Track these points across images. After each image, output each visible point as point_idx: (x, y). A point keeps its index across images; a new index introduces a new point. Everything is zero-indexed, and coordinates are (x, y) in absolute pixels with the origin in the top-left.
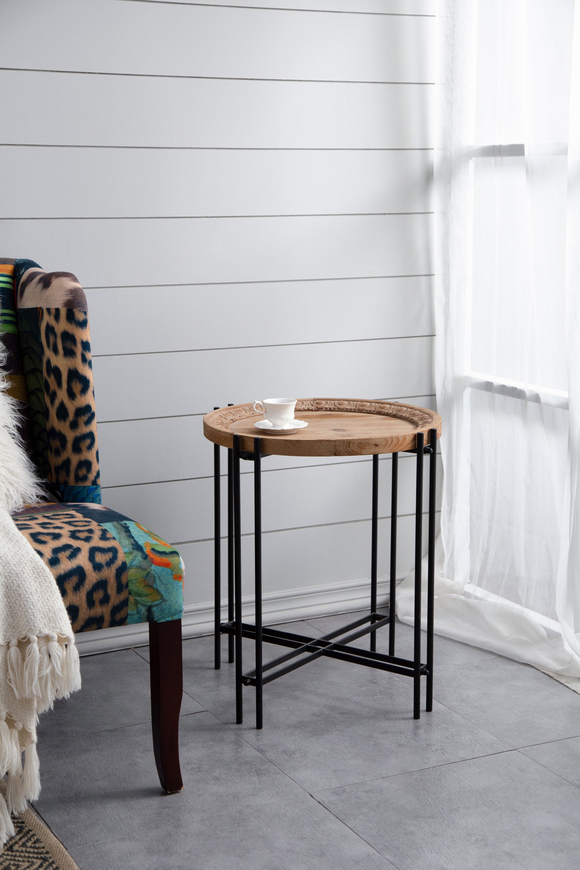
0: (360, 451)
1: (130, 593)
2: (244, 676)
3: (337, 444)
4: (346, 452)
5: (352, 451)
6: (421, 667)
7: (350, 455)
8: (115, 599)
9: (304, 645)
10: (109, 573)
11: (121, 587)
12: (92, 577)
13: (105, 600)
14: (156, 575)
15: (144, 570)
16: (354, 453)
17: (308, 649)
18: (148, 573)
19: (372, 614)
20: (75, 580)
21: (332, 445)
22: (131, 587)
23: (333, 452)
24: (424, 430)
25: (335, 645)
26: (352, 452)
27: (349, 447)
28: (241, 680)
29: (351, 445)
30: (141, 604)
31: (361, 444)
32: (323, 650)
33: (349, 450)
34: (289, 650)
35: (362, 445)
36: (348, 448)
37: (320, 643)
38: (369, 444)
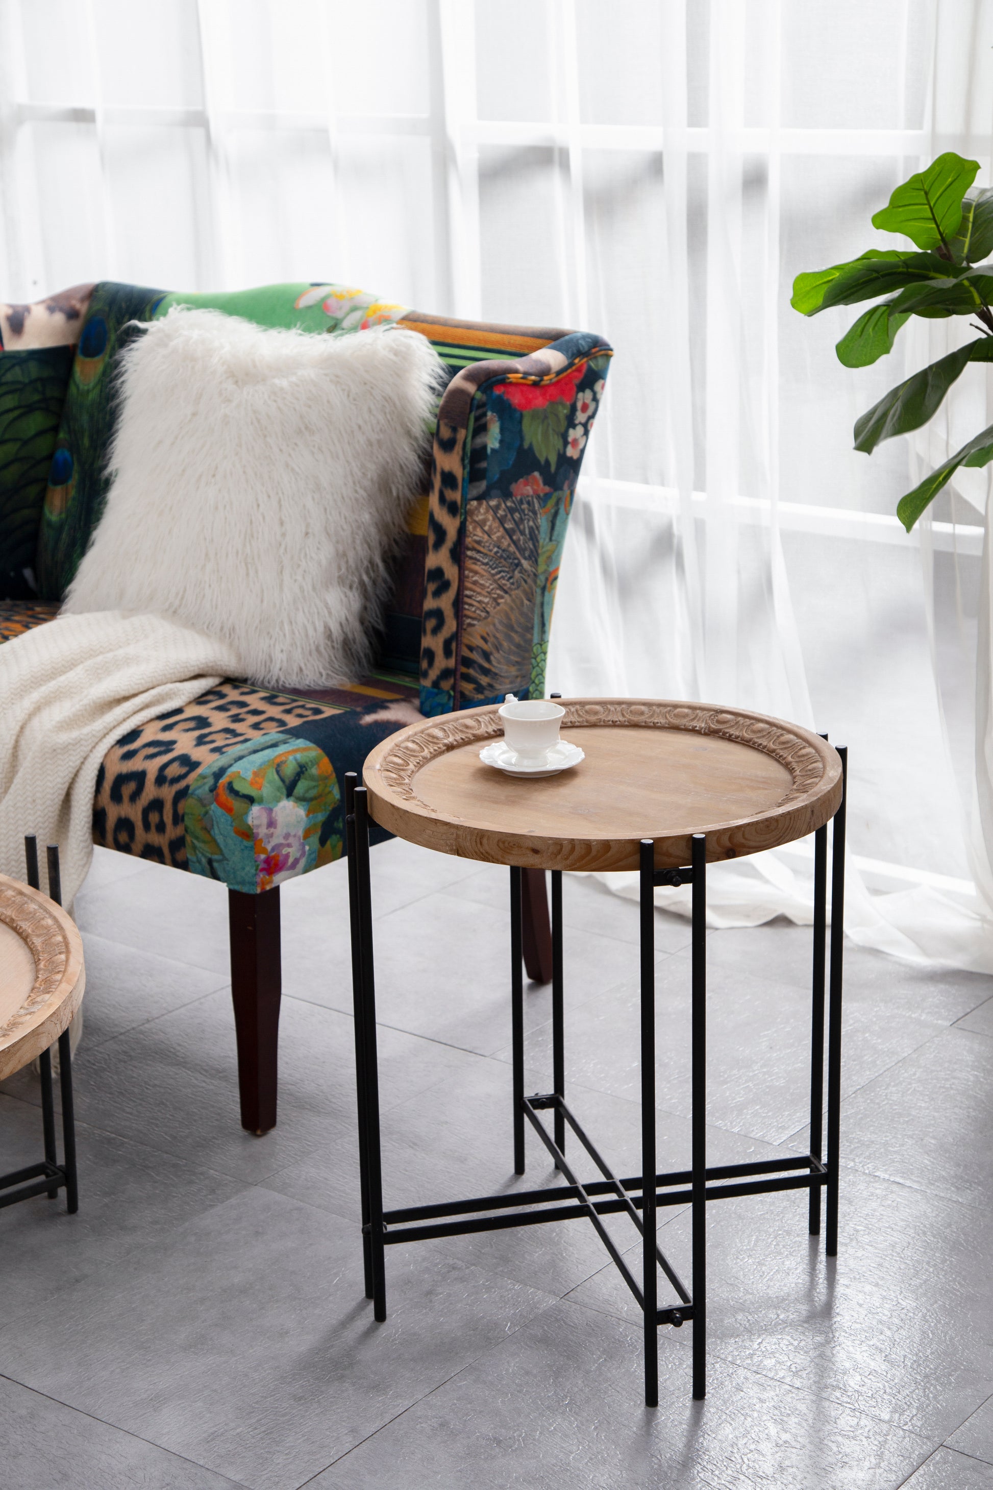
0: (503, 857)
1: (186, 830)
3: (460, 833)
4: (476, 852)
5: (487, 853)
7: (484, 860)
8: (172, 832)
10: (168, 793)
11: (178, 819)
12: (150, 791)
13: (161, 828)
14: (214, 819)
15: (204, 806)
16: (491, 858)
18: (206, 813)
20: (131, 786)
21: (452, 834)
22: (187, 821)
23: (454, 848)
26: (486, 855)
27: (481, 844)
29: (485, 841)
30: (199, 851)
31: (504, 843)
33: (481, 850)
35: (506, 844)
36: (479, 845)
38: (520, 847)
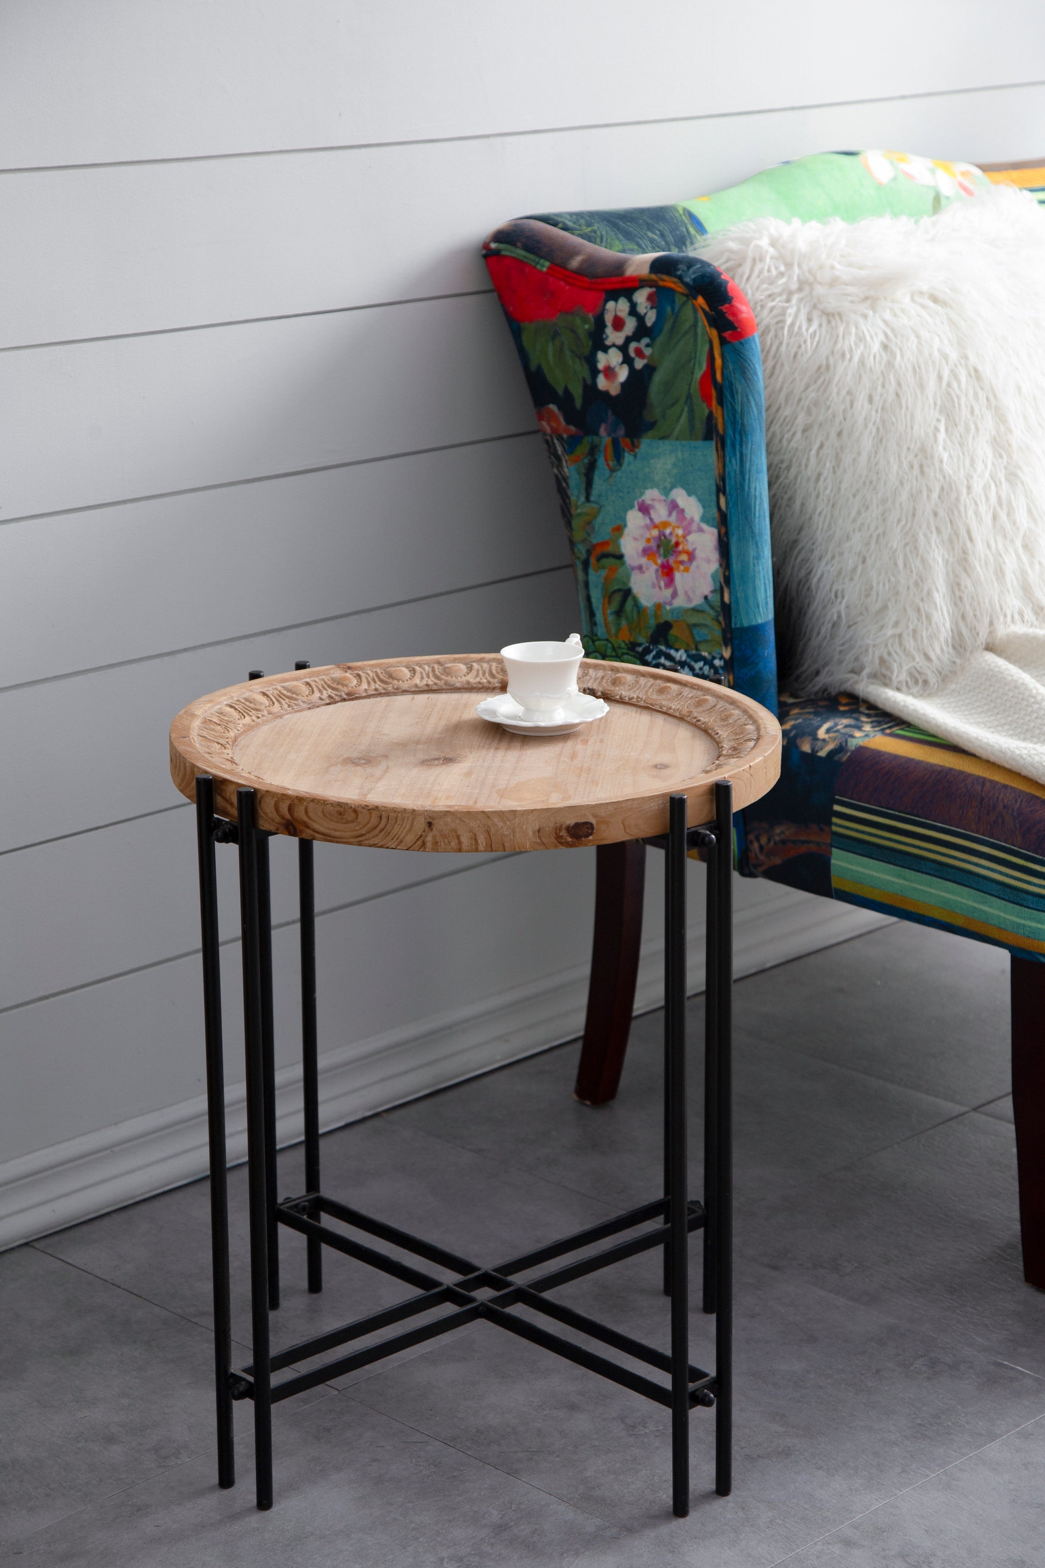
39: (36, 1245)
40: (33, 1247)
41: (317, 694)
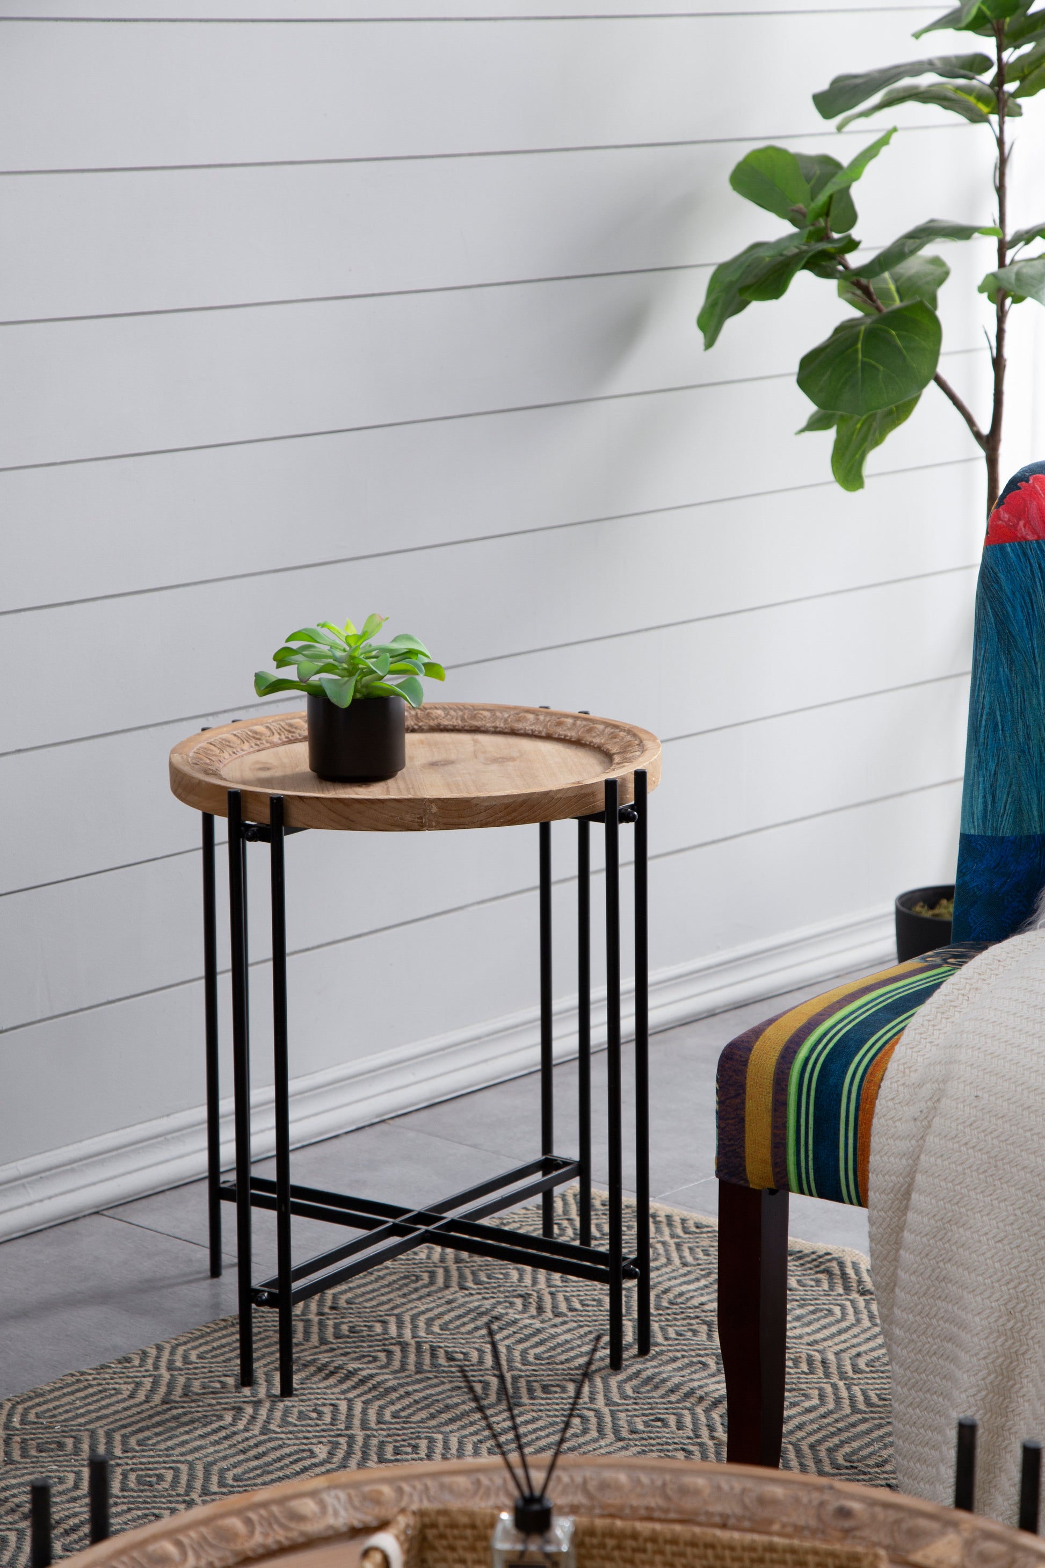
2: (257, 1287)
6: (624, 1264)
9: (387, 1222)
17: (395, 1230)
19: (544, 1157)
24: (623, 772)
25: (453, 1222)
28: (248, 1295)
32: (427, 1231)
34: (356, 1234)
37: (423, 1218)
39: (105, 1213)
40: (103, 1215)
41: (277, 736)
